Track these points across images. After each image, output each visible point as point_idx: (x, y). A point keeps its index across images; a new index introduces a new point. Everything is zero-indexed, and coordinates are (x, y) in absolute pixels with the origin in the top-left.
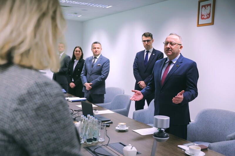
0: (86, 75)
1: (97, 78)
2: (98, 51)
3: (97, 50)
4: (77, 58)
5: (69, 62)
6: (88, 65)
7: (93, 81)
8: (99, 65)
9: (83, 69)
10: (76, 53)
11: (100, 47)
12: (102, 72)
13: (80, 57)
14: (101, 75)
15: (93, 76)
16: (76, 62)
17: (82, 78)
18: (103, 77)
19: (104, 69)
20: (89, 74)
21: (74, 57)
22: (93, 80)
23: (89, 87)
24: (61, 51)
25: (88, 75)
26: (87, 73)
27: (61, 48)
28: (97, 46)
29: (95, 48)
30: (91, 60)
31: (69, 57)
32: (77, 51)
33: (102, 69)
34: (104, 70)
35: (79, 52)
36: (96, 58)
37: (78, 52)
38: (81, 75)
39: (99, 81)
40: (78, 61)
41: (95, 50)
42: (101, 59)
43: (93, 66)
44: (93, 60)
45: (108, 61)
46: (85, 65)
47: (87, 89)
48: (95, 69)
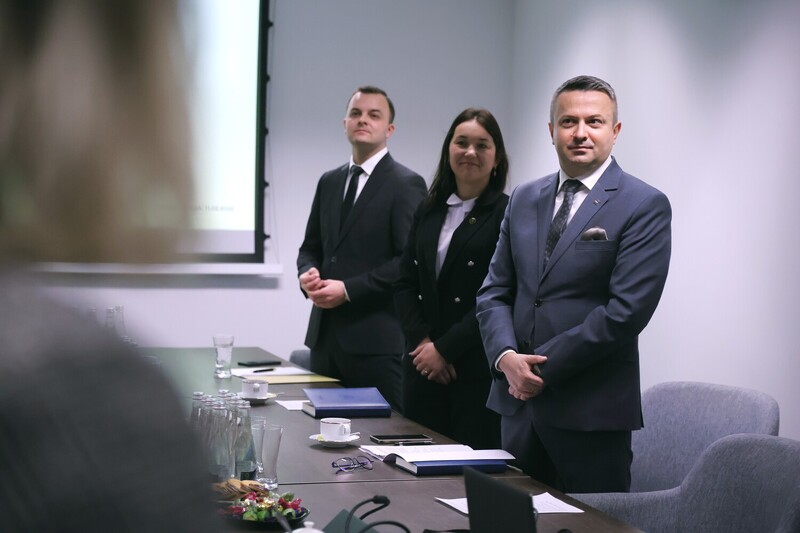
0: (508, 300)
1: (578, 322)
2: (589, 142)
3: (581, 134)
4: (463, 188)
5: (412, 214)
6: (526, 232)
7: (552, 342)
8: (597, 236)
9: (493, 261)
10: (461, 150)
11: (605, 114)
12: (614, 280)
13: (486, 180)
14: (606, 304)
15: (553, 310)
16: (458, 212)
17: (486, 317)
18: (620, 315)
19: (628, 260)
20: (527, 290)
21: (447, 179)
22: (552, 335)
23: (527, 381)
24: (365, 138)
25: (523, 302)
26: (520, 286)
27: (364, 118)
28: (586, 104)
29: (574, 120)
30: (547, 197)
31: (418, 181)
32: (464, 142)
33: (614, 264)
34: (630, 267)
35: (481, 146)
36: (575, 185)
37: (471, 151)
38: (480, 300)
39: (593, 339)
40: (467, 206)
41: (568, 133)
42: (607, 195)
43: (554, 239)
44: (559, 202)
45: (660, 208)
46: (507, 234)
47: (514, 390)
48: (571, 259)
